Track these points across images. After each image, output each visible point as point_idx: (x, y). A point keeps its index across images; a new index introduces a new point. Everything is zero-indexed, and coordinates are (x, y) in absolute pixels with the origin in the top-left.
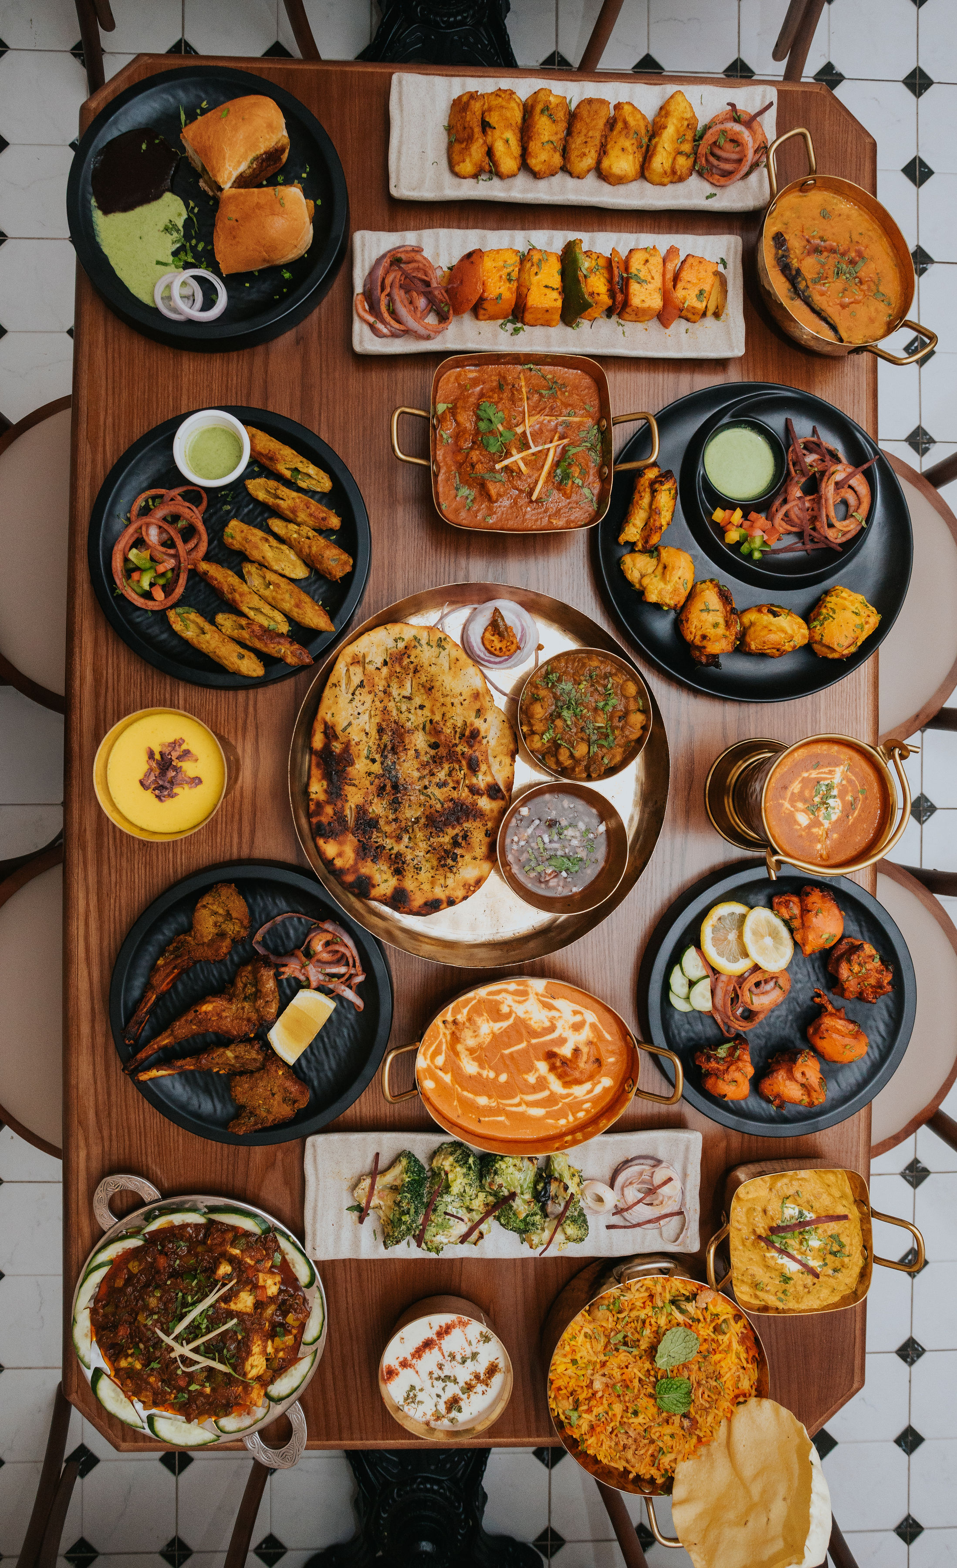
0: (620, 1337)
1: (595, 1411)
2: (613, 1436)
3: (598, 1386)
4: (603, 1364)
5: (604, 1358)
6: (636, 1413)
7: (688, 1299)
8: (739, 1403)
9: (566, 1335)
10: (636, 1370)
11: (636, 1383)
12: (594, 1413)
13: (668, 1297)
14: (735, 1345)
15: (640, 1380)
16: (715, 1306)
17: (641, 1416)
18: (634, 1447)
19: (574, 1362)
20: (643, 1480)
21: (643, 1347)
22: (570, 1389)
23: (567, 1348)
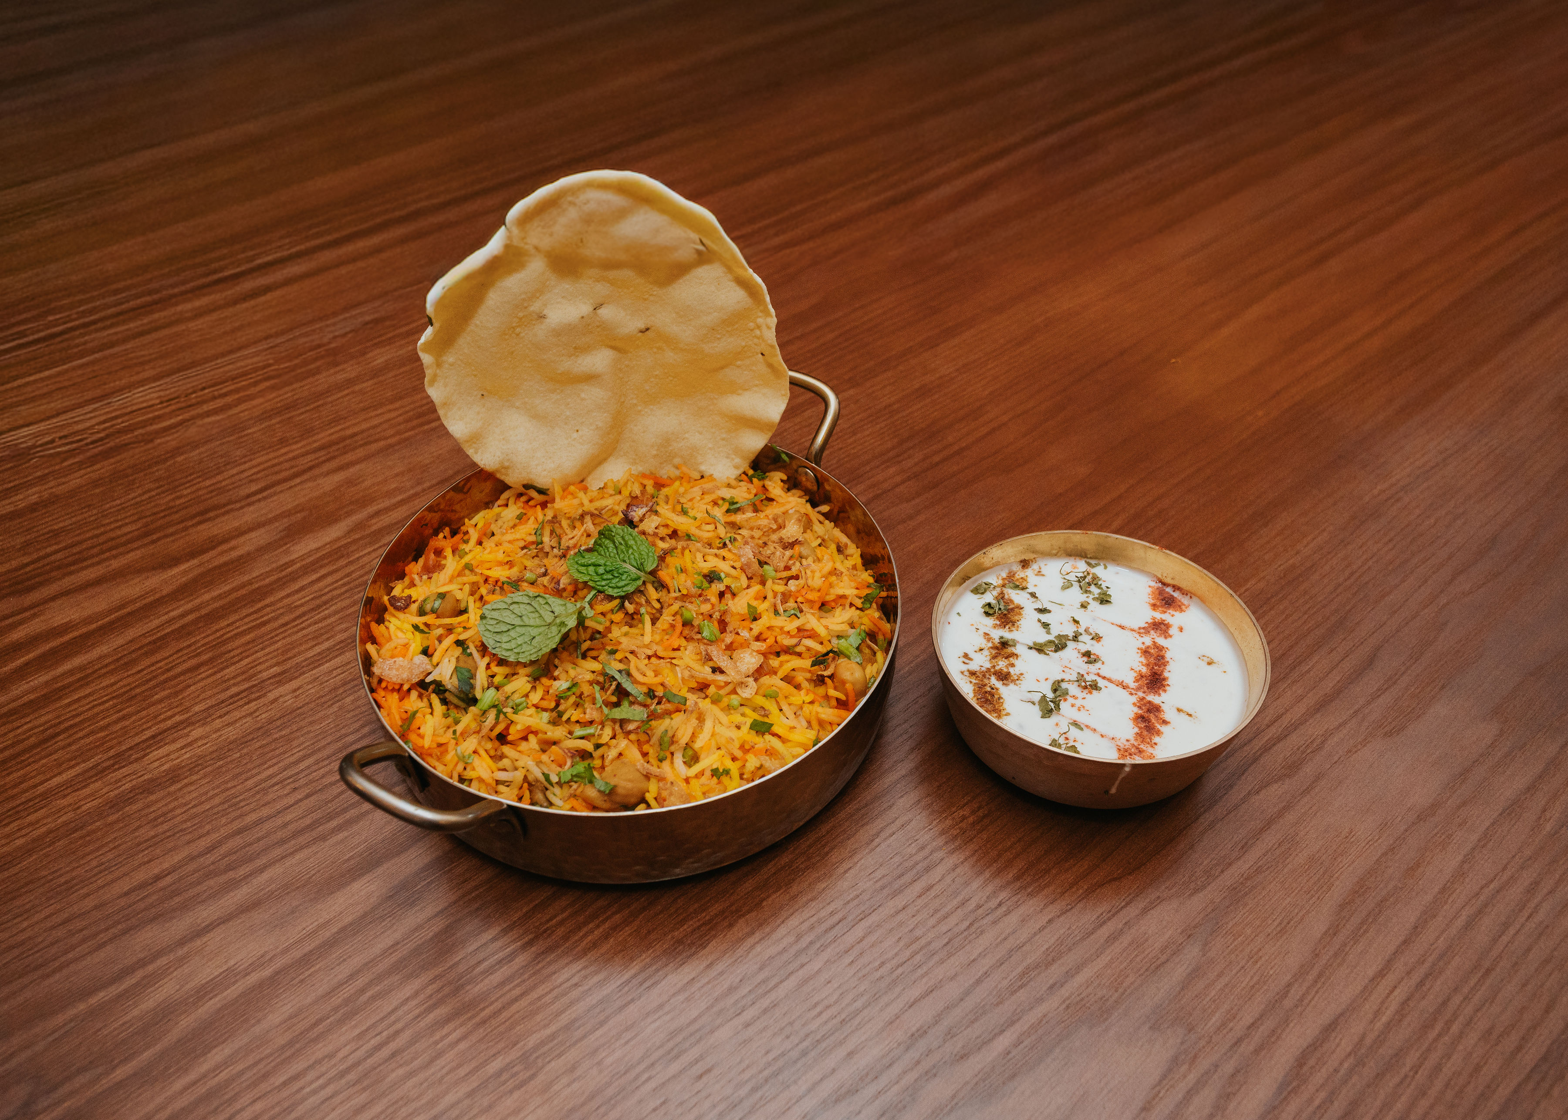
0: (625, 711)
1: (792, 626)
2: (794, 571)
3: (749, 660)
4: (702, 687)
5: (692, 698)
6: (712, 577)
7: (439, 688)
8: (541, 491)
9: (734, 788)
10: (647, 639)
11: (666, 618)
12: (797, 623)
13: (467, 720)
14: (451, 564)
15: (654, 621)
16: (406, 646)
17: (706, 567)
18: (775, 537)
19: (761, 728)
20: (807, 491)
21: (596, 666)
22: (821, 690)
23: (752, 762)
